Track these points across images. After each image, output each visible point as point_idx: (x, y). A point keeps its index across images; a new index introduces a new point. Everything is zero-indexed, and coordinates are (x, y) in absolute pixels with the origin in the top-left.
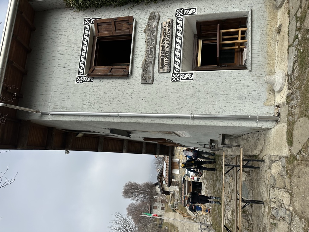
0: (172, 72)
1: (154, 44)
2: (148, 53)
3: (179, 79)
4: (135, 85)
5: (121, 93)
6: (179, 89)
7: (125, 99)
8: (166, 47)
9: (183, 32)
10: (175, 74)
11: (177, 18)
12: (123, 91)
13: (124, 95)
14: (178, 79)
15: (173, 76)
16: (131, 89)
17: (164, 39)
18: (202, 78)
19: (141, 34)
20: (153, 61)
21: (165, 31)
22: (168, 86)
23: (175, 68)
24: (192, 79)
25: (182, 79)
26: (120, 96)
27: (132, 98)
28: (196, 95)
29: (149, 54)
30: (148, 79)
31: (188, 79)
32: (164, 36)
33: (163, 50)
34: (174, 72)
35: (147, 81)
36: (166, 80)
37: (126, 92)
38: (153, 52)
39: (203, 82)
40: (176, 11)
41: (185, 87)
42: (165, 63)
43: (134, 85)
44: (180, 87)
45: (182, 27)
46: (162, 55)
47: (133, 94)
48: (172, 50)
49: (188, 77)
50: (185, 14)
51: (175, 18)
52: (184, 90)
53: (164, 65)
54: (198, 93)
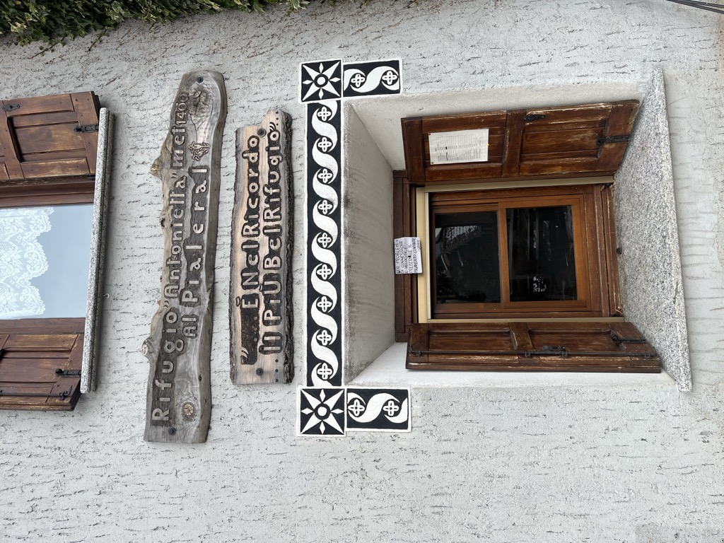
0: (300, 384)
1: (205, 237)
2: (177, 283)
3: (339, 418)
4: (118, 447)
5: (45, 491)
6: (341, 477)
7: (67, 524)
8: (264, 251)
9: (343, 179)
10: (315, 393)
11: (312, 109)
12: (57, 477)
13: (63, 503)
14: (332, 421)
15: (305, 403)
16: (98, 471)
17: (250, 211)
18: (453, 418)
19: (140, 180)
20: (201, 325)
21: (253, 174)
22: (281, 458)
23: (313, 361)
24: (404, 426)
25: (353, 424)
26: (43, 505)
27: (103, 518)
28: (428, 511)
29: (182, 284)
30: (180, 417)
31: (381, 422)
32: (254, 196)
33: (250, 268)
34: (310, 383)
35: (178, 427)
36: (272, 424)
37: (72, 486)
38: (203, 275)
39: (458, 444)
40: (305, 76)
41: (369, 466)
42: (261, 333)
43: (109, 449)
44: (347, 468)
45: (335, 153)
46: (248, 292)
47: (105, 499)
48: (296, 266)
49: (383, 413)
50: (349, 92)
51: (299, 109)
52: (367, 480)
53: (260, 343)
54: (438, 501)
